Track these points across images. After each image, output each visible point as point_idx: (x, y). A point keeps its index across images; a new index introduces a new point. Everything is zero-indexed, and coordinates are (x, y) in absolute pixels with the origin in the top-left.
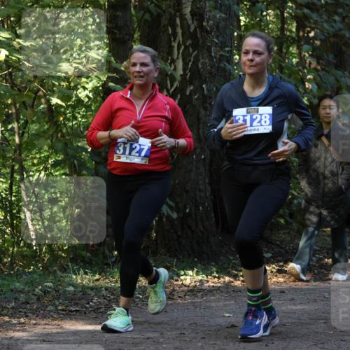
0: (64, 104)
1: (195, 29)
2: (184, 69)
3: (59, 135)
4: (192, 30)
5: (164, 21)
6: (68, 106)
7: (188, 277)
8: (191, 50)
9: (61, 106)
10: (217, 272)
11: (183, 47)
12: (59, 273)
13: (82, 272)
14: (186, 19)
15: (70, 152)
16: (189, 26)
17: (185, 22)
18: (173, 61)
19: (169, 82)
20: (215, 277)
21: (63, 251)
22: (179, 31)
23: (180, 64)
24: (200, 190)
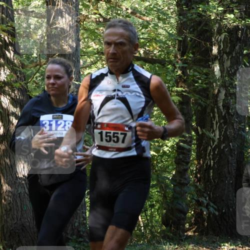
0: (157, 155)
1: (225, 114)
2: (220, 135)
3: (154, 171)
4: (223, 114)
5: (208, 110)
6: (159, 156)
7: (226, 247)
8: (223, 125)
9: (155, 156)
10: (241, 245)
11: (219, 124)
12: (156, 245)
13: (168, 244)
14: (220, 109)
15: (160, 179)
16: (222, 113)
17: (219, 111)
18: (214, 131)
19: (212, 142)
20: (240, 247)
21: (158, 233)
22: (217, 115)
23: (217, 133)
24: (230, 200)
